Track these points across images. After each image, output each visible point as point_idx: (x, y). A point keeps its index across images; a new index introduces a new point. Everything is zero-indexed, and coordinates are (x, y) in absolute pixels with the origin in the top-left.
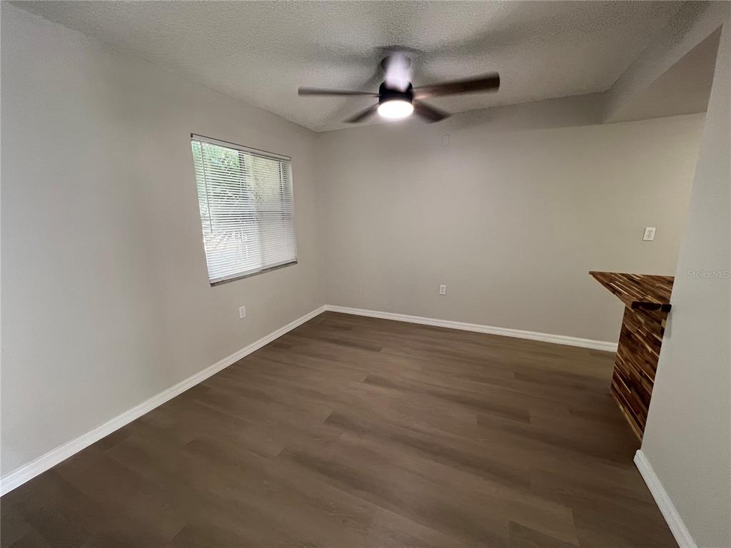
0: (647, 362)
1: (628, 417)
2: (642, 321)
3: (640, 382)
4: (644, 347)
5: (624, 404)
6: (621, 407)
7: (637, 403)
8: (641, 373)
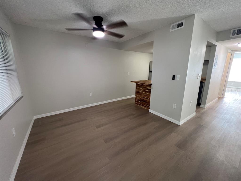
0: (144, 95)
1: (142, 107)
2: (142, 89)
3: (144, 99)
4: (143, 93)
5: (140, 105)
6: (139, 106)
7: (144, 103)
8: (143, 98)
